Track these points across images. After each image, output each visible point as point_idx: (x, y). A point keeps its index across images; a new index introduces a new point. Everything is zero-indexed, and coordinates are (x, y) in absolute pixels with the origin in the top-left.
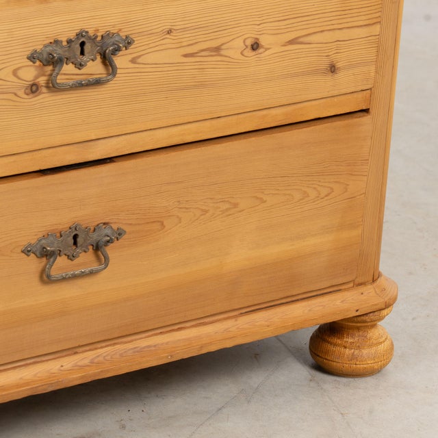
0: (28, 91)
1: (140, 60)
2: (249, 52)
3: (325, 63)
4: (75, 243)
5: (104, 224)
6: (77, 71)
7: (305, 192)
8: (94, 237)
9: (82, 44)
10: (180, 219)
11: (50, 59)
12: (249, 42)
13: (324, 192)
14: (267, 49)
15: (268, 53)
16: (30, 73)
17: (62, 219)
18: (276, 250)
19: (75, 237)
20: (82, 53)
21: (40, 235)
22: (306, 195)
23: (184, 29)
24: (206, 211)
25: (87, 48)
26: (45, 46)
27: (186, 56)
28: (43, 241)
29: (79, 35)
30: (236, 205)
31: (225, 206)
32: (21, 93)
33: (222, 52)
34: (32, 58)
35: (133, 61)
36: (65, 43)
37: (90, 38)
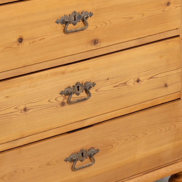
0: (61, 105)
1: (98, 90)
2: (136, 83)
3: (163, 84)
4: (83, 156)
5: (92, 148)
6: (77, 96)
7: (161, 129)
8: (89, 153)
9: (78, 87)
10: (118, 144)
11: (67, 93)
12: (136, 80)
13: (168, 128)
14: (142, 81)
15: (143, 83)
16: (61, 99)
17: (77, 148)
18: (153, 151)
19: (82, 154)
20: (78, 90)
21: (70, 154)
22: (161, 130)
23: (113, 78)
24: (127, 140)
25: (80, 88)
26: (65, 89)
27: (114, 87)
28: (71, 156)
29: (77, 84)
30: (137, 136)
31: (134, 137)
32: (59, 106)
33: (127, 84)
34: (61, 93)
35: (96, 91)
36: (72, 87)
37: (80, 84)
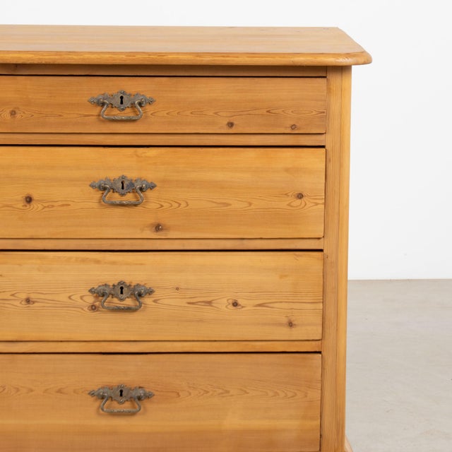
0: (90, 308)
1: (158, 302)
2: (231, 307)
3: (285, 320)
4: (121, 395)
5: (140, 387)
6: (119, 302)
7: (276, 392)
8: (134, 394)
9: (122, 288)
10: (190, 394)
11: (101, 293)
12: (231, 301)
13: (290, 394)
14: (243, 307)
15: (243, 309)
16: (90, 299)
17: (115, 380)
18: (257, 423)
19: (121, 391)
20: (122, 293)
21: (100, 387)
22: (276, 394)
23: (187, 289)
24: (208, 392)
25: (125, 290)
26: (99, 286)
27: (189, 303)
28: (101, 390)
29: (119, 283)
30: (228, 392)
31: (221, 391)
32: (86, 309)
33: (213, 304)
34: (90, 291)
35: (155, 301)
36: (111, 287)
37: (126, 285)
